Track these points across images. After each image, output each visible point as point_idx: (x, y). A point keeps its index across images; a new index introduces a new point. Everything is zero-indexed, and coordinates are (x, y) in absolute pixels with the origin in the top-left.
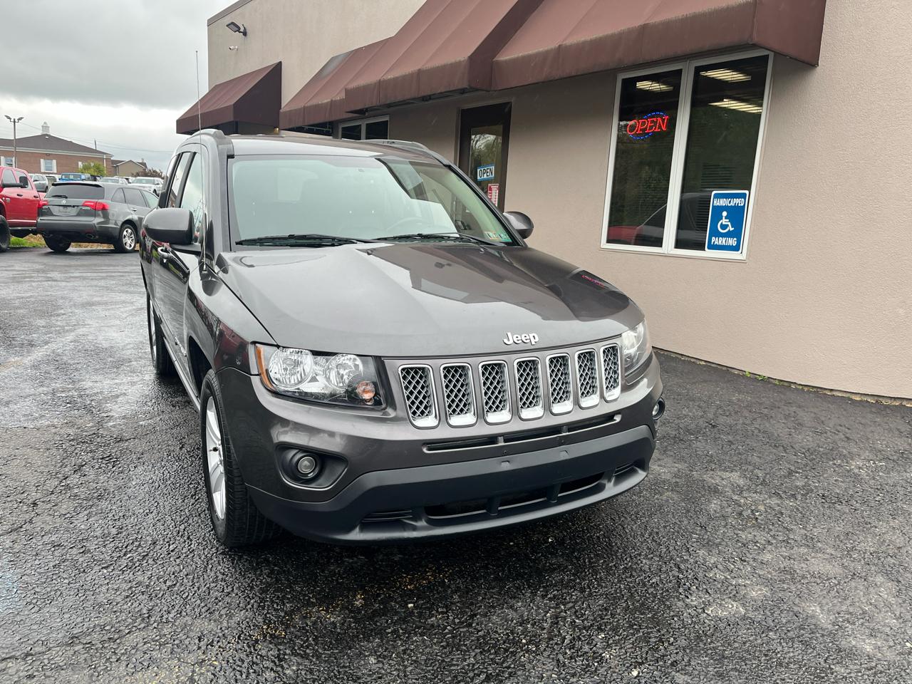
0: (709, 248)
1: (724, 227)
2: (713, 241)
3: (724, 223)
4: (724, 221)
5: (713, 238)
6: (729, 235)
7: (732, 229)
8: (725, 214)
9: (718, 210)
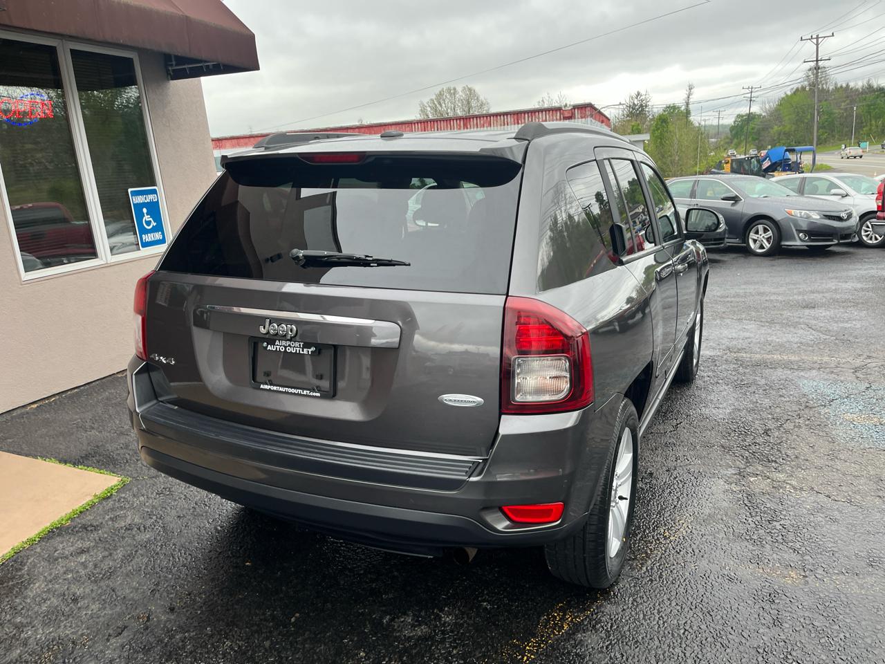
0: (143, 247)
1: (148, 223)
2: (144, 239)
3: (147, 220)
4: (147, 218)
5: (143, 236)
6: (154, 230)
7: (155, 224)
8: (145, 210)
9: (139, 207)
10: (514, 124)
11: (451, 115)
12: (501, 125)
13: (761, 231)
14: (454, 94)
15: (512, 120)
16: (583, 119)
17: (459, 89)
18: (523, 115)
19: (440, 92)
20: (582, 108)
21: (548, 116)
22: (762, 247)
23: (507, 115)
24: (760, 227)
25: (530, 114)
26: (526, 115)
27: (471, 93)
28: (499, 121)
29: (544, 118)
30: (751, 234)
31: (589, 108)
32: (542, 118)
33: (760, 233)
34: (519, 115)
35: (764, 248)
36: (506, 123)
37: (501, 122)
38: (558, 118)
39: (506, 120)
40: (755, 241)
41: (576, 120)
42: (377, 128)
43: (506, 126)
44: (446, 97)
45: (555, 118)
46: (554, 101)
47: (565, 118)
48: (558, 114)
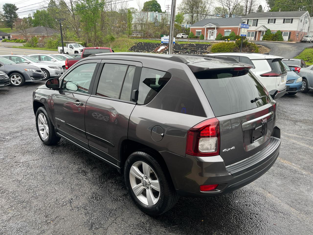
13: (15, 77)
22: (17, 83)
24: (15, 76)
30: (11, 78)
33: (15, 78)
35: (18, 83)
40: (13, 81)
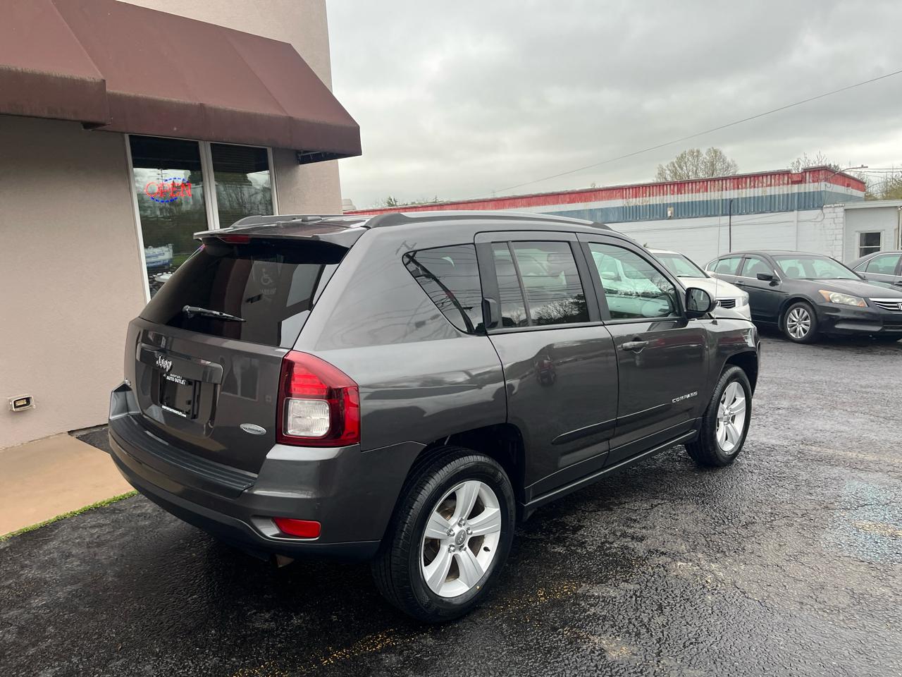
10: (734, 189)
11: (692, 177)
12: (718, 191)
14: (697, 156)
15: (732, 184)
16: (816, 184)
17: (704, 151)
18: (744, 179)
19: (682, 155)
20: (815, 171)
21: (773, 181)
23: (726, 180)
25: (752, 178)
26: (748, 180)
27: (716, 154)
28: (716, 186)
29: (769, 183)
31: (823, 171)
32: (767, 182)
34: (740, 179)
36: (724, 187)
37: (718, 186)
38: (786, 182)
39: (724, 185)
41: (807, 185)
42: (588, 194)
43: (724, 191)
44: (688, 160)
45: (781, 182)
46: (812, 162)
47: (794, 183)
48: (786, 178)
